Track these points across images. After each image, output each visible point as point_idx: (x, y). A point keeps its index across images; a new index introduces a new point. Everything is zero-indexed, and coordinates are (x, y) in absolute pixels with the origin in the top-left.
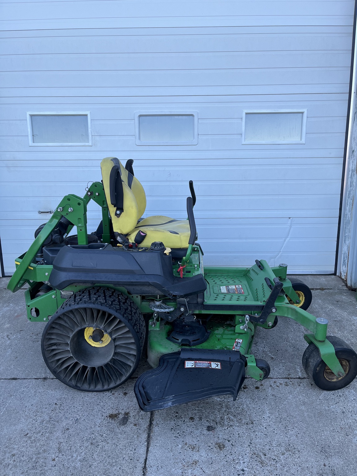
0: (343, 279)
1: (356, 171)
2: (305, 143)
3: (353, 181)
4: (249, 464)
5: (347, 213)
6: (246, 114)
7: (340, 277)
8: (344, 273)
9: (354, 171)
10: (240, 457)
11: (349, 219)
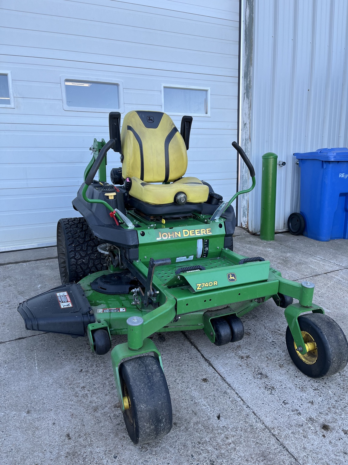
0: (244, 228)
1: (249, 140)
2: (210, 116)
3: (247, 148)
4: (274, 337)
5: (244, 174)
6: (165, 87)
7: (241, 227)
8: (245, 222)
9: (248, 140)
10: (265, 336)
11: (246, 179)
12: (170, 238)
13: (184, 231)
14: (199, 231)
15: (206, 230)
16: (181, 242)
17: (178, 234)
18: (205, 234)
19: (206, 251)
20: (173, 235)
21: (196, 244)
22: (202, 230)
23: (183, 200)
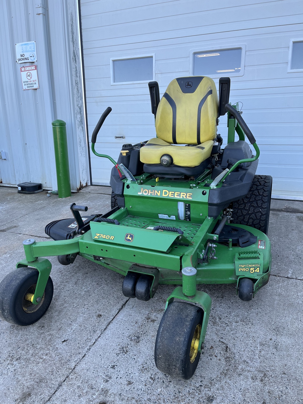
6: (294, 43)
12: (149, 194)
13: (164, 191)
14: (179, 194)
15: (187, 195)
16: (161, 201)
17: (157, 193)
18: (185, 197)
19: (187, 215)
20: (153, 193)
21: (177, 206)
22: (182, 193)
23: (165, 162)
